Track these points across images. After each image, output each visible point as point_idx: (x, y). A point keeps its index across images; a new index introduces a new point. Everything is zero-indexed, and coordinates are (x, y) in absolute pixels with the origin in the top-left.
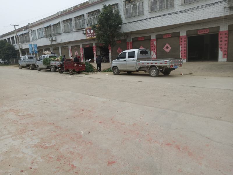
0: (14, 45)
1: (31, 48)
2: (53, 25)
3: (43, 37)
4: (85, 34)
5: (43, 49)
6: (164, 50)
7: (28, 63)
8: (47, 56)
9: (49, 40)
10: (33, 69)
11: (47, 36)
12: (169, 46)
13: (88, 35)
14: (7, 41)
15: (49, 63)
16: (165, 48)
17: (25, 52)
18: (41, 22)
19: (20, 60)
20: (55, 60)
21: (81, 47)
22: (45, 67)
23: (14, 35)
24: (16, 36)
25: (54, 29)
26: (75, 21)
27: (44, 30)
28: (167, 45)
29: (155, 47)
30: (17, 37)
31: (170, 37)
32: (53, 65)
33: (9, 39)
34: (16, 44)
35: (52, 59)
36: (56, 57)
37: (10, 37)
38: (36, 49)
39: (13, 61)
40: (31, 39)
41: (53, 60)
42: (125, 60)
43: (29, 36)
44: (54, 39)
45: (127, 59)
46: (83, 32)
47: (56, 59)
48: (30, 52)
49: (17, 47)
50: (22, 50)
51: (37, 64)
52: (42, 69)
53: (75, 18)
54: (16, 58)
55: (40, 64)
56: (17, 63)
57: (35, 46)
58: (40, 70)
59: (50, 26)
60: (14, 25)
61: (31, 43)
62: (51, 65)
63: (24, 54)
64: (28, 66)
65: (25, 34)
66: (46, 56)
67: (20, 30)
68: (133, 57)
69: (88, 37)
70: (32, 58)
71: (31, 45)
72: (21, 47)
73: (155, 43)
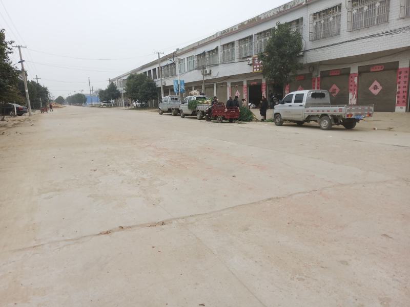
0: (155, 80)
1: (176, 84)
2: (209, 52)
3: (194, 69)
4: (251, 65)
5: (192, 87)
6: (369, 90)
7: (170, 107)
8: (194, 98)
9: (201, 73)
10: (175, 115)
11: (198, 68)
12: (378, 85)
13: (255, 67)
14: (147, 75)
15: (196, 107)
16: (371, 89)
17: (168, 90)
18: (193, 48)
19: (161, 102)
20: (204, 104)
21: (245, 84)
22: (190, 112)
23: (156, 66)
24: (158, 68)
25: (209, 57)
26: (239, 45)
27: (196, 59)
28: (376, 83)
29: (355, 86)
30: (160, 69)
31: (381, 71)
32: (200, 109)
33: (150, 71)
34: (158, 79)
35: (200, 101)
36: (205, 98)
37: (151, 68)
38: (183, 87)
39: (152, 104)
40: (178, 73)
41: (201, 104)
42: (290, 106)
43: (175, 67)
44: (208, 72)
45: (293, 103)
46: (249, 63)
47: (205, 102)
48: (175, 90)
49: (159, 83)
50: (164, 87)
51: (181, 109)
52: (187, 115)
53: (240, 40)
54: (155, 99)
55: (185, 108)
56: (157, 106)
57: (182, 82)
58: (183, 117)
59: (204, 53)
60: (159, 53)
61: (177, 78)
62: (197, 109)
63: (166, 93)
64: (170, 110)
65: (170, 64)
66: (192, 97)
67: (165, 59)
68: (301, 101)
69: (255, 70)
70: (176, 99)
71: (177, 81)
72: (163, 84)
73: (356, 79)
